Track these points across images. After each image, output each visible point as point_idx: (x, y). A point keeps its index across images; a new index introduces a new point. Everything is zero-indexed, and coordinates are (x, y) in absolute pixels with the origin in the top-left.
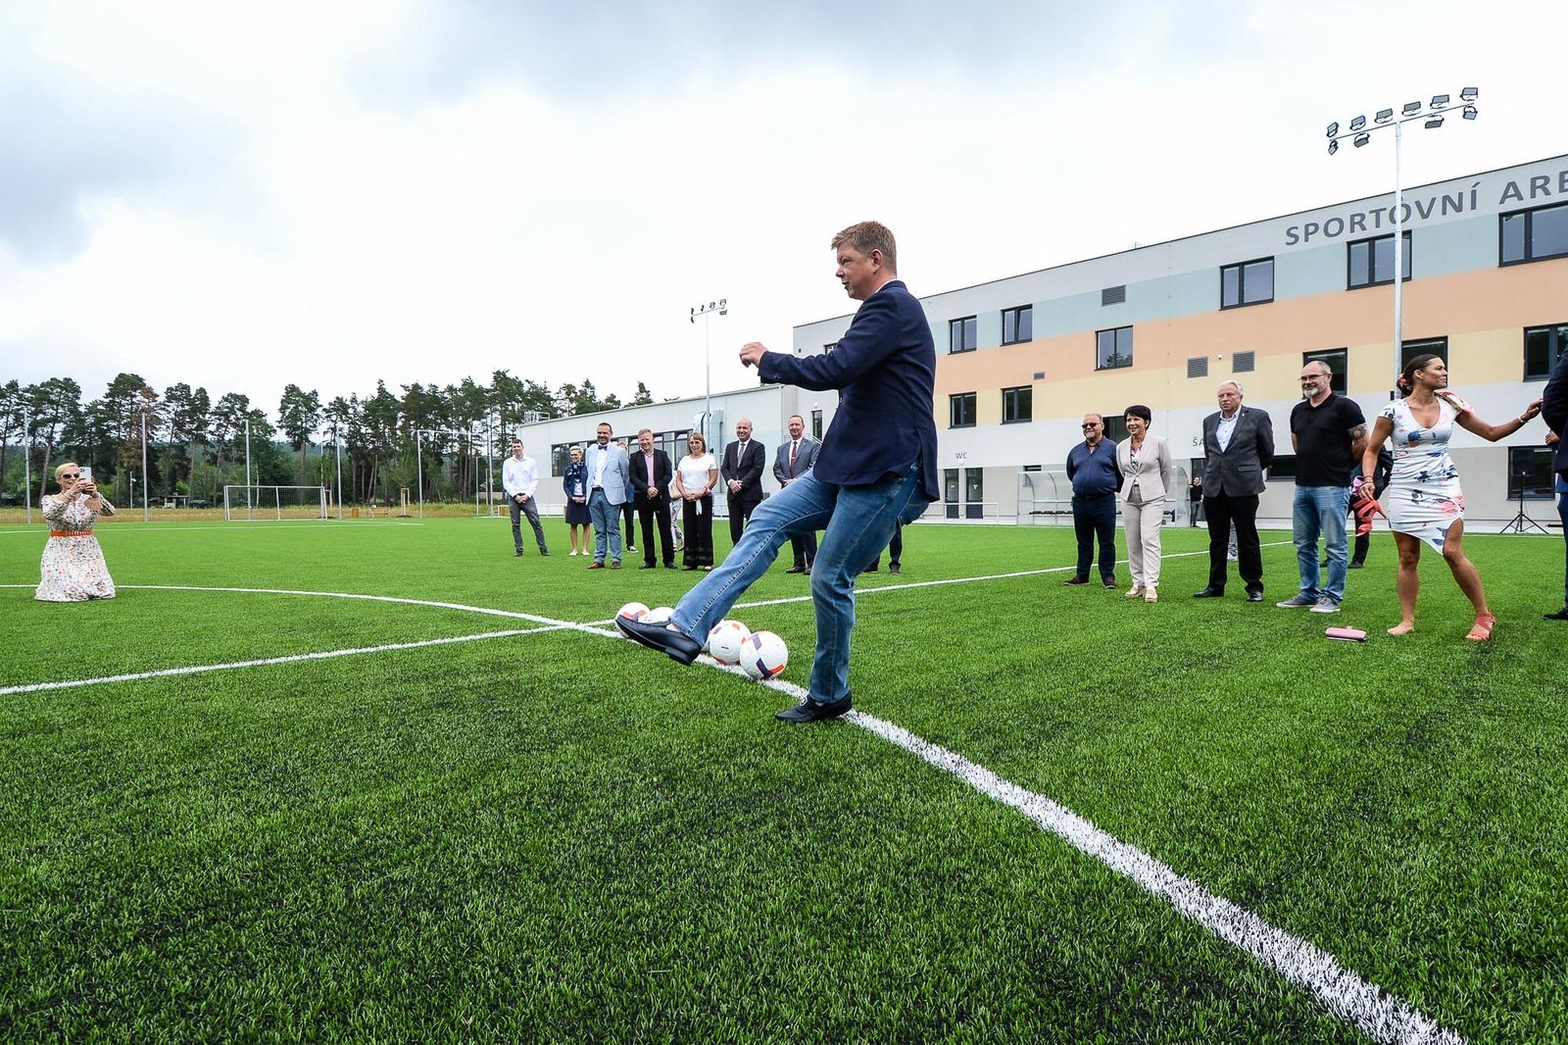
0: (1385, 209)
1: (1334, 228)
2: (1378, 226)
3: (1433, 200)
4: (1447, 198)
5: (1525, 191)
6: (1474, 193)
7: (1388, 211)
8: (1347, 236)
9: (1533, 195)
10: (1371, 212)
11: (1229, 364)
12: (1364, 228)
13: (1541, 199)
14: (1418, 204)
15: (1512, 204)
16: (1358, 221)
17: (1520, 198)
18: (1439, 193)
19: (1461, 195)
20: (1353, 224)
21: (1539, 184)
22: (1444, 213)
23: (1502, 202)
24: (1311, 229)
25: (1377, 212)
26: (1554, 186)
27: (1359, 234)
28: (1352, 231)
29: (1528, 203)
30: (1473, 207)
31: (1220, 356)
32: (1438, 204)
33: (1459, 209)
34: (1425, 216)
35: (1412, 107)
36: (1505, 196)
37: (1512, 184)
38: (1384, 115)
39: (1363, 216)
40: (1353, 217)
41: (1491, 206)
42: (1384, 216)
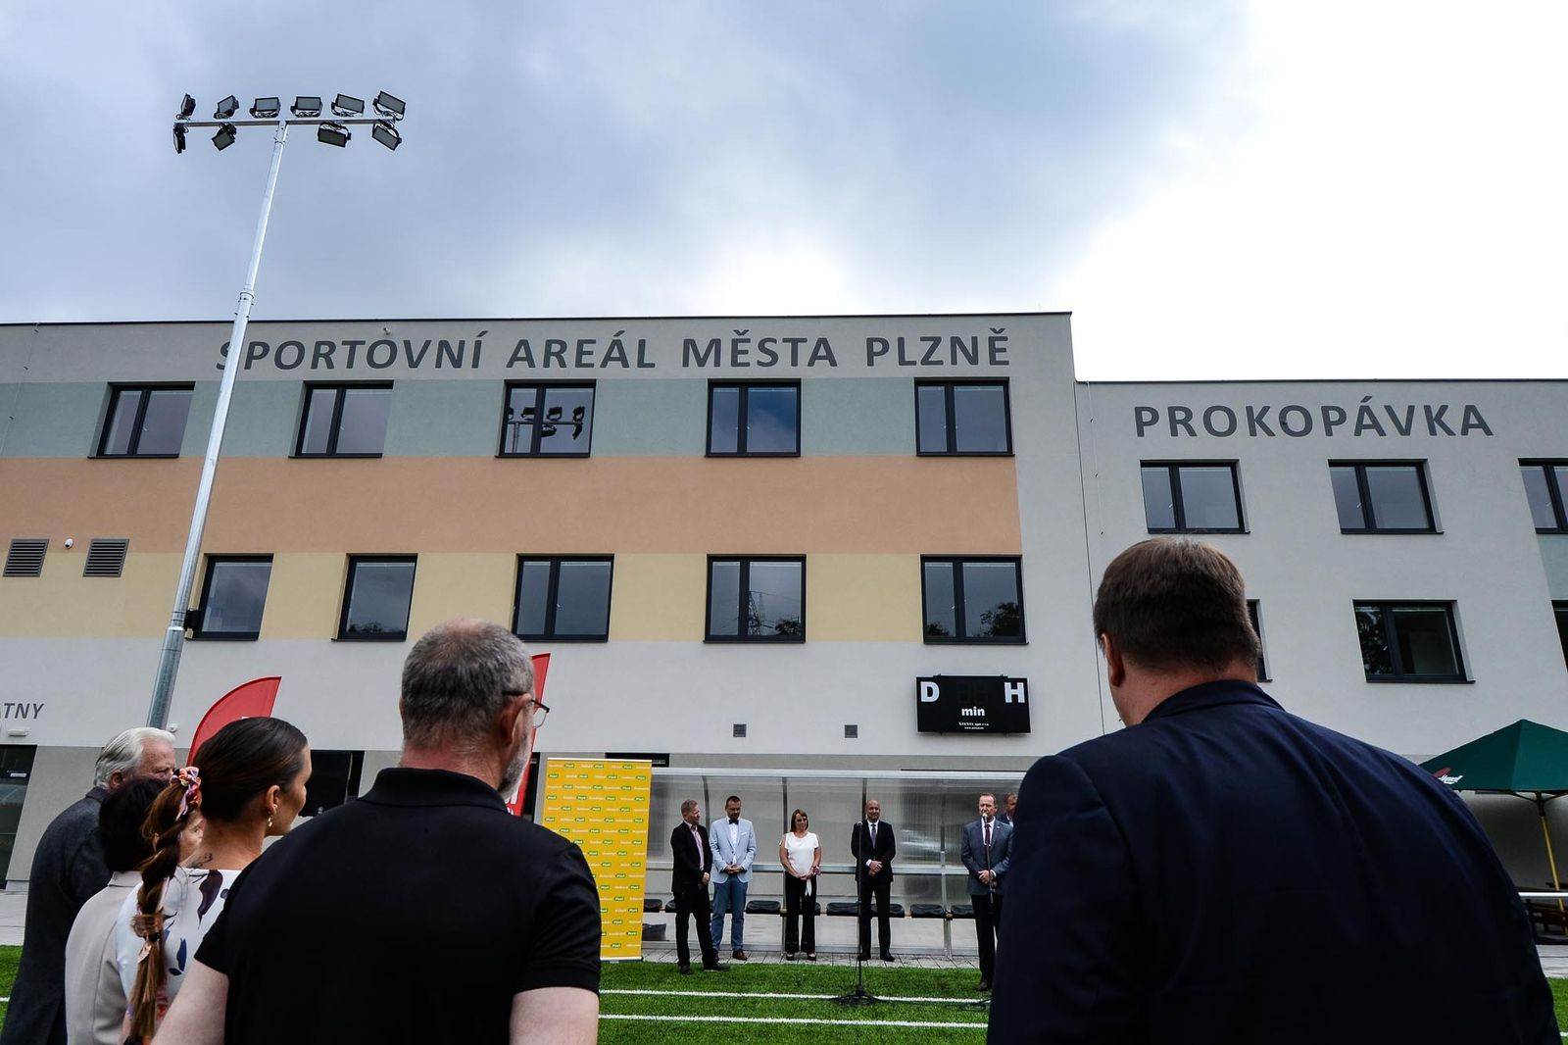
0: (363, 343)
1: (290, 355)
2: (350, 365)
3: (428, 343)
4: (444, 345)
5: (538, 355)
6: (478, 344)
7: (366, 348)
8: (305, 373)
9: (547, 364)
10: (344, 343)
11: (81, 559)
12: (330, 365)
13: (555, 372)
14: (407, 344)
15: (521, 371)
16: (324, 352)
17: (532, 365)
18: (437, 334)
19: (462, 343)
20: (317, 355)
21: (554, 351)
22: (438, 365)
23: (510, 365)
24: (258, 350)
25: (353, 345)
26: (570, 356)
27: (322, 373)
28: (314, 365)
29: (539, 373)
30: (475, 365)
31: (69, 542)
32: (433, 350)
33: (457, 363)
34: (413, 364)
35: (306, 107)
36: (514, 358)
37: (524, 343)
38: (266, 110)
39: (332, 347)
40: (318, 344)
41: (496, 369)
42: (361, 352)
